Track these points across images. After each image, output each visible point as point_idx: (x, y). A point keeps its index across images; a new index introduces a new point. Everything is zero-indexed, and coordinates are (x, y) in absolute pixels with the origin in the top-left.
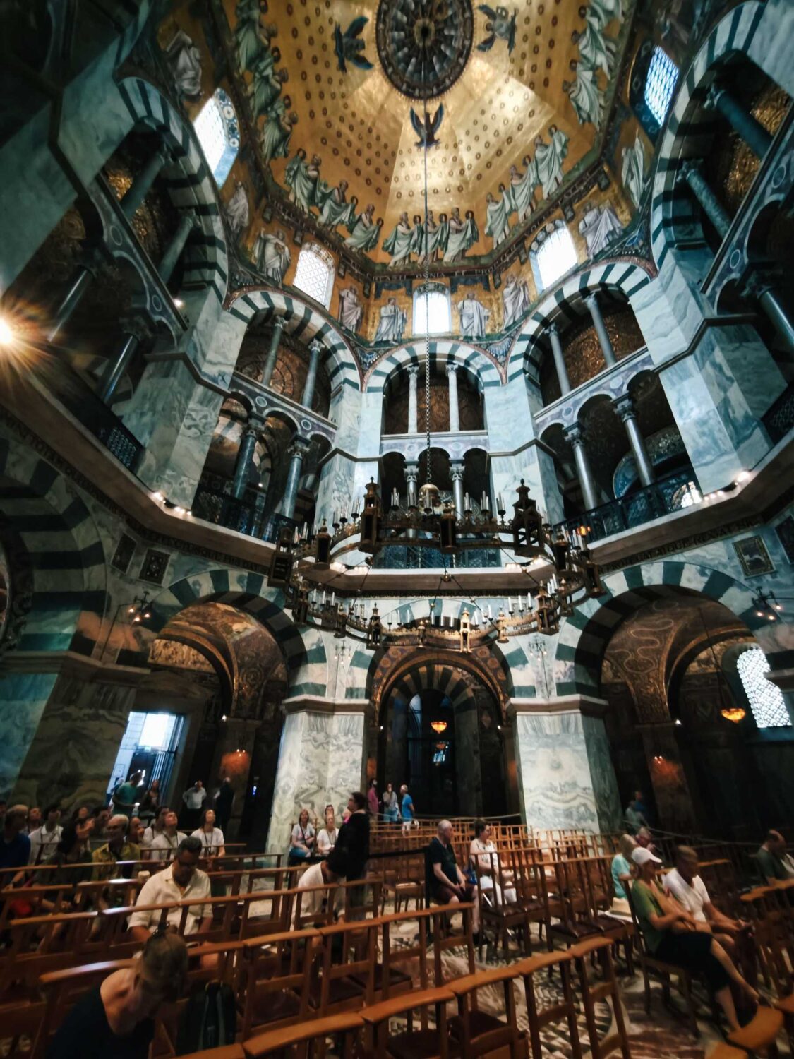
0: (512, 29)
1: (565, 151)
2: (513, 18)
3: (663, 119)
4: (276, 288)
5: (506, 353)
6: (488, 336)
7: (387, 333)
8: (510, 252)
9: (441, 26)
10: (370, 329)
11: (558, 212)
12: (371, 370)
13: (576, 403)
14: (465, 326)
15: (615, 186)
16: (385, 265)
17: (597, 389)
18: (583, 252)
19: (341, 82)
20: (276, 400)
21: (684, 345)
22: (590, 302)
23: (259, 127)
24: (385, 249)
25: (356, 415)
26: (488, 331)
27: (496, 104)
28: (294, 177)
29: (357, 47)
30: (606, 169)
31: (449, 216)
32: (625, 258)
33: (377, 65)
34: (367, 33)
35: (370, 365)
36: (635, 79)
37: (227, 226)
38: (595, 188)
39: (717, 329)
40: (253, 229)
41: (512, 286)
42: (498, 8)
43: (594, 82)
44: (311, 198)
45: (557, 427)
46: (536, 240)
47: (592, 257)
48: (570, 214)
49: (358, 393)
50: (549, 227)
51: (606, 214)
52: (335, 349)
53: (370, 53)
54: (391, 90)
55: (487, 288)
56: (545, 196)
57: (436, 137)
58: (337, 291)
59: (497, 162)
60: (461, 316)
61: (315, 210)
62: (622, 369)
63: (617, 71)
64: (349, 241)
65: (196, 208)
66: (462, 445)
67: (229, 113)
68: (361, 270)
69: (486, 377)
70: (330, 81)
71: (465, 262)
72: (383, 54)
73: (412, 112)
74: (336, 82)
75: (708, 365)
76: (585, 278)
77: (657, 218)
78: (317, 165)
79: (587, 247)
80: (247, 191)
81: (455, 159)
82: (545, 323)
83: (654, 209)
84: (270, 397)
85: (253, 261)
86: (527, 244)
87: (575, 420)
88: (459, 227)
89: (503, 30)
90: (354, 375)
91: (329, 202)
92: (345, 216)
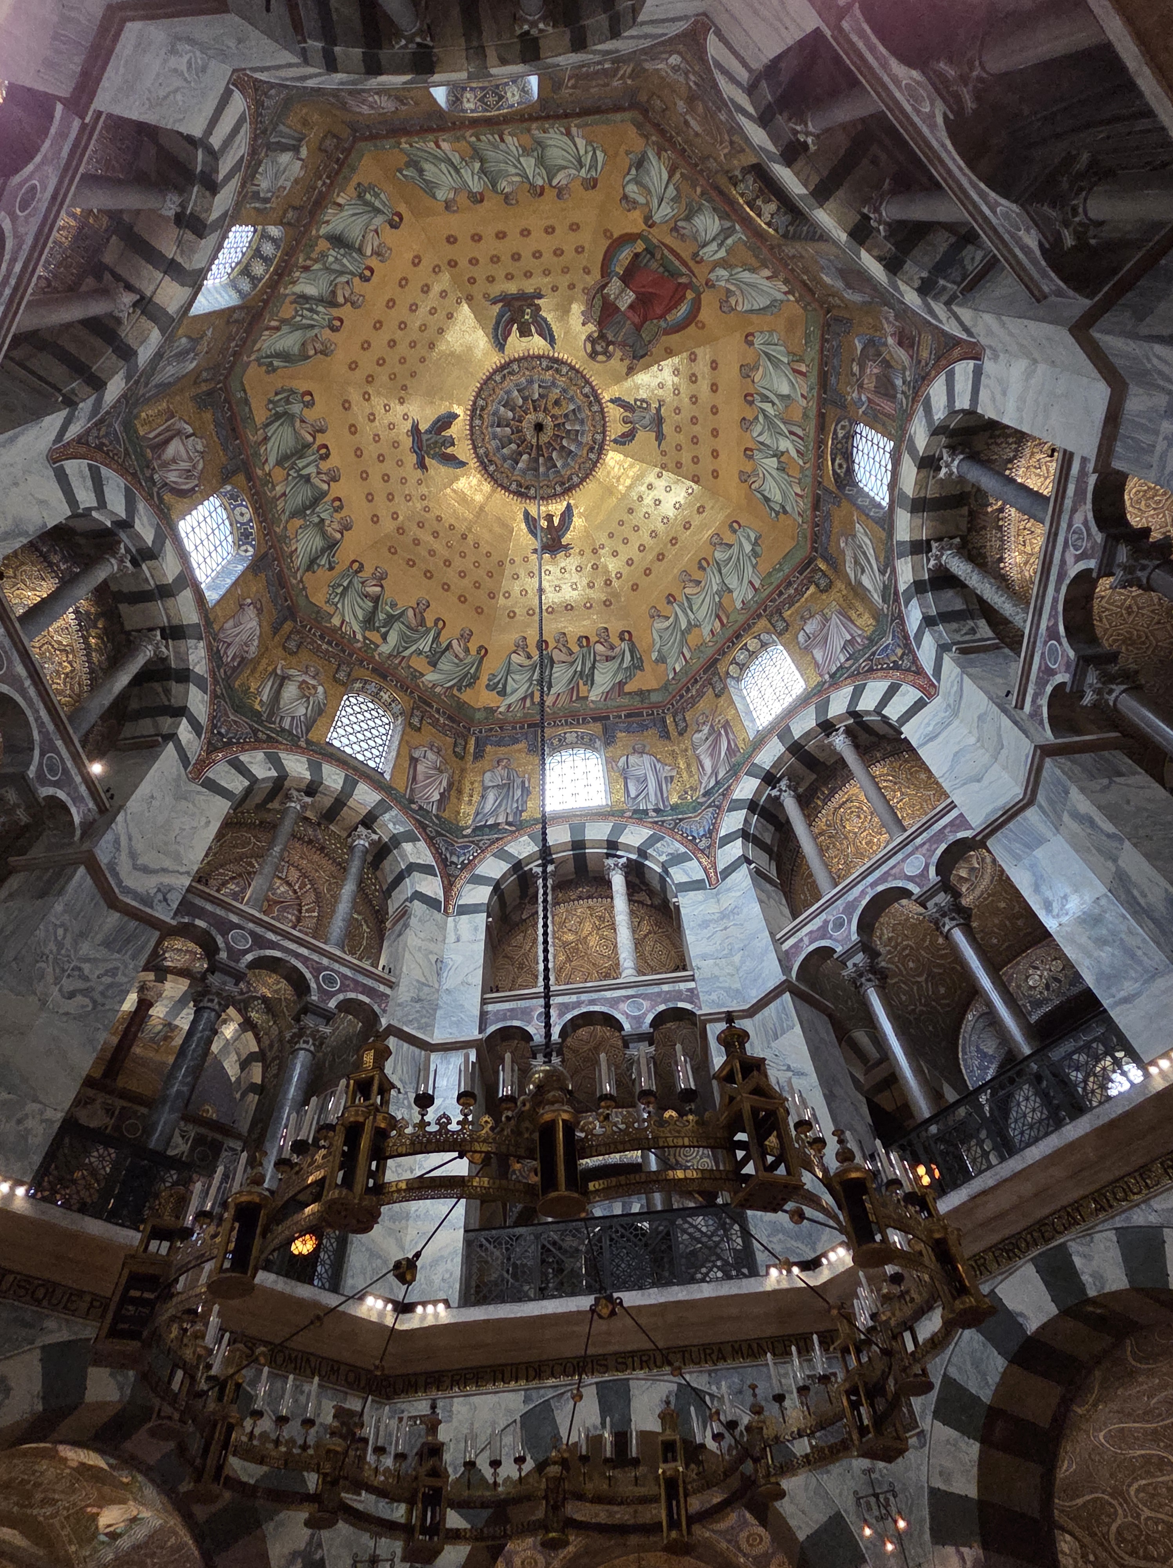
0: (659, 421)
1: (758, 549)
2: (658, 410)
3: (887, 499)
4: (294, 746)
5: (710, 832)
6: (674, 808)
7: (494, 812)
8: (696, 681)
9: (560, 421)
10: (464, 808)
11: (763, 623)
12: (466, 875)
13: (849, 908)
14: (633, 795)
15: (839, 585)
16: (491, 711)
17: (883, 879)
18: (811, 671)
19: (420, 482)
20: (271, 936)
21: (1015, 791)
22: (840, 742)
23: (290, 533)
24: (490, 687)
25: (433, 958)
26: (674, 799)
27: (648, 500)
28: (343, 594)
29: (443, 444)
30: (823, 566)
31: (593, 639)
32: (879, 674)
33: (473, 463)
34: (458, 429)
35: (464, 867)
36: (837, 461)
37: (215, 656)
38: (812, 589)
39: (1061, 760)
40: (264, 661)
41: (706, 729)
42: (636, 400)
43: (781, 469)
44: (369, 622)
45: (825, 953)
46: (734, 662)
47: (827, 677)
48: (781, 625)
49: (438, 916)
50: (753, 644)
51: (835, 619)
52: (396, 841)
53: (463, 450)
54: (493, 491)
55: (665, 735)
56: (739, 605)
57: (564, 541)
58: (405, 751)
59: (658, 568)
60: (626, 779)
61: (375, 637)
62: (918, 841)
63: (811, 455)
64: (431, 677)
65: (163, 630)
66: (646, 1004)
67: (242, 514)
68: (450, 718)
69: (678, 875)
70: (404, 481)
71: (625, 701)
72: (481, 451)
73: (527, 514)
74: (412, 481)
75: (1066, 817)
76: (823, 707)
77: (914, 616)
78: (380, 579)
79: (817, 665)
80: (260, 611)
81: (595, 567)
82: (770, 779)
83: (906, 606)
84: (259, 930)
85: (257, 707)
86: (721, 668)
87: (855, 937)
88: (610, 653)
89: (646, 421)
90: (432, 886)
91: (397, 626)
92: (425, 644)
